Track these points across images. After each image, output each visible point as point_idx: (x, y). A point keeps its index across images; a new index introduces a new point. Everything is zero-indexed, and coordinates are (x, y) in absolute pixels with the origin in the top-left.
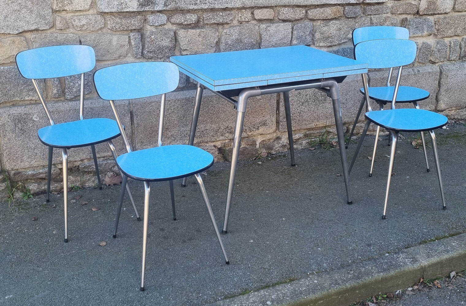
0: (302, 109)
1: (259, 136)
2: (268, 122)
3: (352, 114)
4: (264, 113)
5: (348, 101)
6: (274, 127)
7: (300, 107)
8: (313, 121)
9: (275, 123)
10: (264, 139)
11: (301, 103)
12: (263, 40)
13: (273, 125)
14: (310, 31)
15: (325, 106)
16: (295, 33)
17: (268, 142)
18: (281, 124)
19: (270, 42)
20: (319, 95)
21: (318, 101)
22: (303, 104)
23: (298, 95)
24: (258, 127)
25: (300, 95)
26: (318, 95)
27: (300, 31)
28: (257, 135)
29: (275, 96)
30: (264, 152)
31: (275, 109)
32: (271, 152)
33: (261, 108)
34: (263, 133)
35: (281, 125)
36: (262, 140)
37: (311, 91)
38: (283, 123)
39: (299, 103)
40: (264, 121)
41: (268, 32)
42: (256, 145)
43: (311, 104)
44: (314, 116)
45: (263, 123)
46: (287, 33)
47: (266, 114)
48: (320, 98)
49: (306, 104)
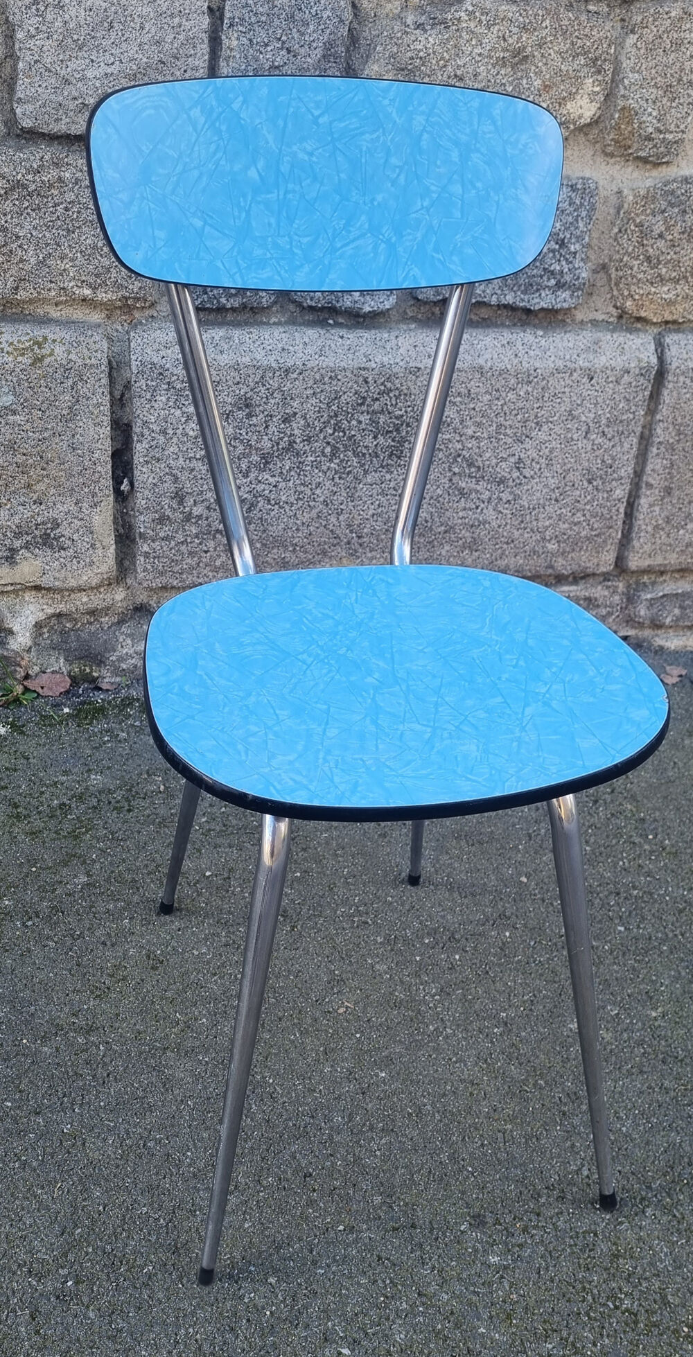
0: (260, 488)
1: (28, 596)
2: (64, 530)
3: (544, 539)
4: (40, 487)
5: (527, 473)
6: (106, 559)
7: (252, 475)
8: (324, 553)
9: (111, 540)
10: (61, 607)
11: (255, 458)
12: (21, 65)
13: (100, 552)
14: (329, 45)
15: (392, 484)
16: (235, 43)
17: (91, 623)
18: (146, 548)
19: (67, 82)
20: (360, 422)
21: (356, 454)
22: (266, 459)
23: (240, 414)
24: (13, 551)
25: (249, 416)
26: (354, 422)
27: (263, 34)
28: (10, 588)
29: (99, 405)
30: (53, 672)
31: (106, 469)
32: (95, 674)
33: (20, 459)
34: (46, 581)
35: (147, 555)
36: (50, 611)
37: (314, 401)
38: (156, 545)
39: (245, 455)
40: (43, 523)
41: (49, 17)
42: (11, 632)
43: (316, 465)
44: (331, 527)
45: (37, 533)
46: (181, 37)
47: (53, 491)
48: (369, 441)
49: (288, 465)
